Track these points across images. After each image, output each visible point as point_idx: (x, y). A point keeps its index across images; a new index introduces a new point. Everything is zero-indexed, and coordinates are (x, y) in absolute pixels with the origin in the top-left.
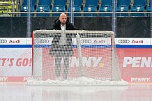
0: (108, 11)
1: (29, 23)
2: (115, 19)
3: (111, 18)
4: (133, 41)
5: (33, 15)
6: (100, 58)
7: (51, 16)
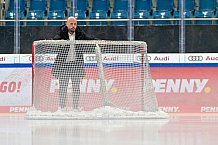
0: (122, 17)
1: (17, 34)
2: (131, 28)
3: (126, 27)
4: (156, 58)
5: (22, 23)
6: (112, 81)
7: (46, 24)
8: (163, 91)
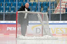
8: (12, 30)
